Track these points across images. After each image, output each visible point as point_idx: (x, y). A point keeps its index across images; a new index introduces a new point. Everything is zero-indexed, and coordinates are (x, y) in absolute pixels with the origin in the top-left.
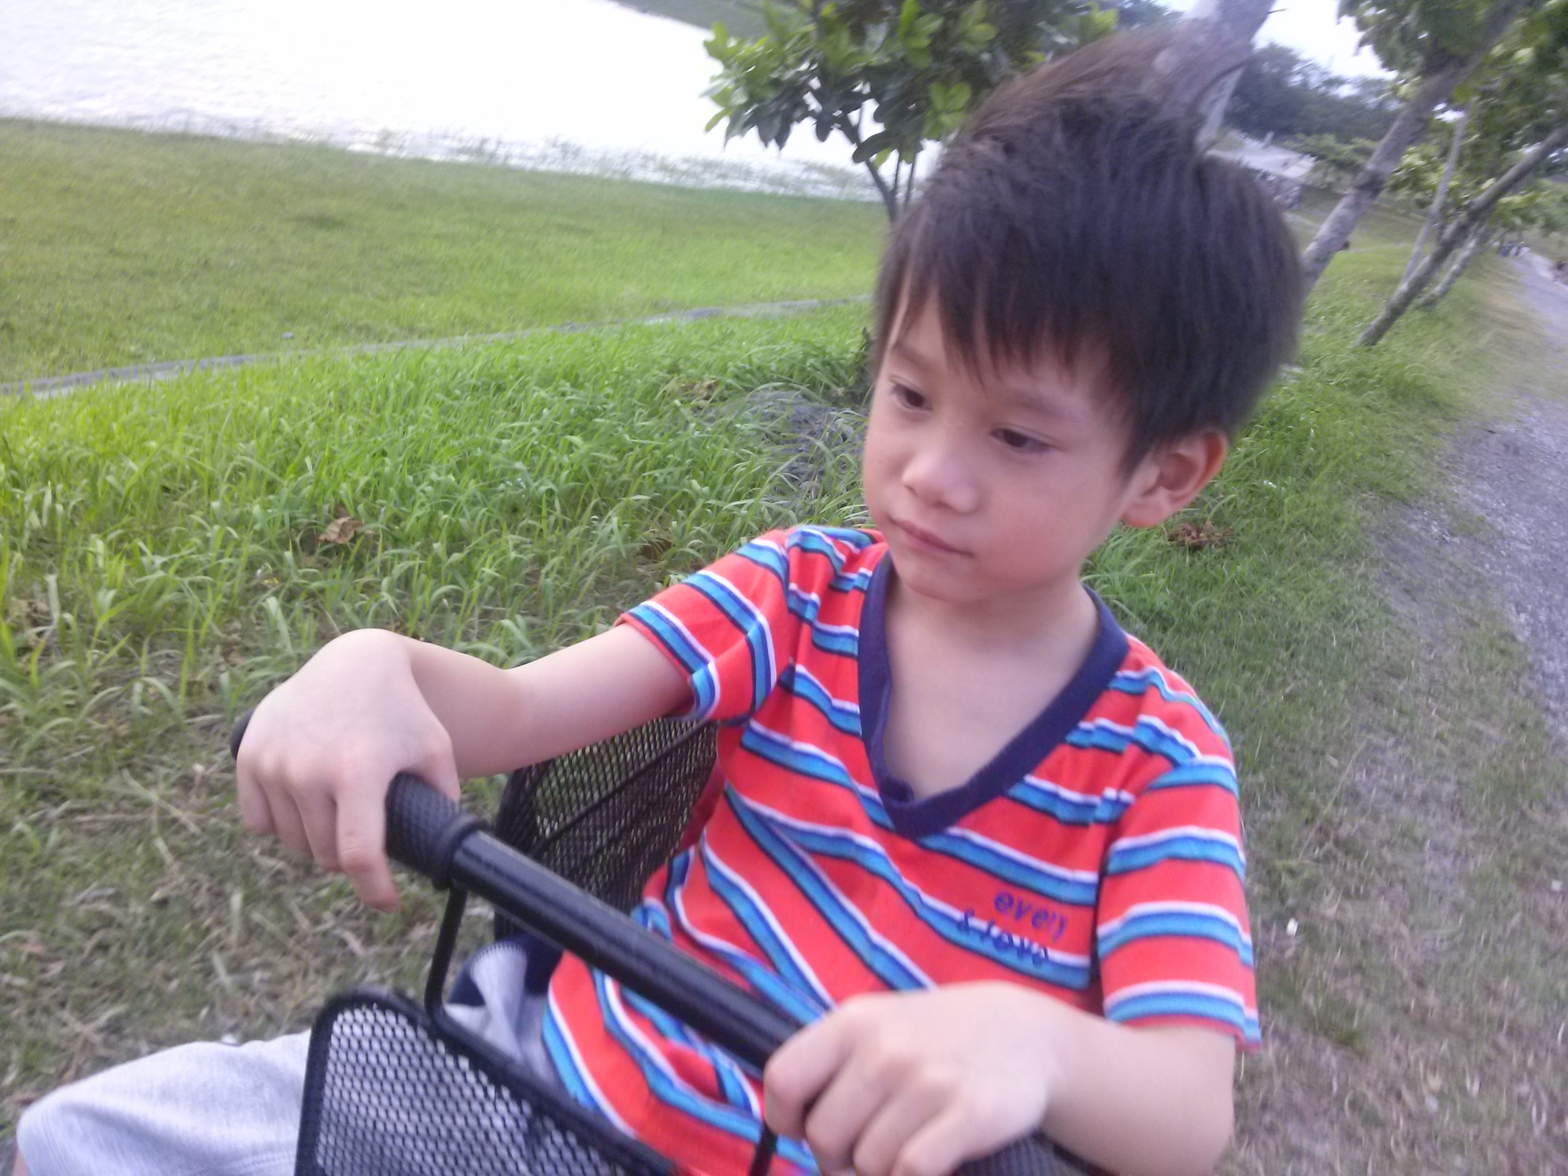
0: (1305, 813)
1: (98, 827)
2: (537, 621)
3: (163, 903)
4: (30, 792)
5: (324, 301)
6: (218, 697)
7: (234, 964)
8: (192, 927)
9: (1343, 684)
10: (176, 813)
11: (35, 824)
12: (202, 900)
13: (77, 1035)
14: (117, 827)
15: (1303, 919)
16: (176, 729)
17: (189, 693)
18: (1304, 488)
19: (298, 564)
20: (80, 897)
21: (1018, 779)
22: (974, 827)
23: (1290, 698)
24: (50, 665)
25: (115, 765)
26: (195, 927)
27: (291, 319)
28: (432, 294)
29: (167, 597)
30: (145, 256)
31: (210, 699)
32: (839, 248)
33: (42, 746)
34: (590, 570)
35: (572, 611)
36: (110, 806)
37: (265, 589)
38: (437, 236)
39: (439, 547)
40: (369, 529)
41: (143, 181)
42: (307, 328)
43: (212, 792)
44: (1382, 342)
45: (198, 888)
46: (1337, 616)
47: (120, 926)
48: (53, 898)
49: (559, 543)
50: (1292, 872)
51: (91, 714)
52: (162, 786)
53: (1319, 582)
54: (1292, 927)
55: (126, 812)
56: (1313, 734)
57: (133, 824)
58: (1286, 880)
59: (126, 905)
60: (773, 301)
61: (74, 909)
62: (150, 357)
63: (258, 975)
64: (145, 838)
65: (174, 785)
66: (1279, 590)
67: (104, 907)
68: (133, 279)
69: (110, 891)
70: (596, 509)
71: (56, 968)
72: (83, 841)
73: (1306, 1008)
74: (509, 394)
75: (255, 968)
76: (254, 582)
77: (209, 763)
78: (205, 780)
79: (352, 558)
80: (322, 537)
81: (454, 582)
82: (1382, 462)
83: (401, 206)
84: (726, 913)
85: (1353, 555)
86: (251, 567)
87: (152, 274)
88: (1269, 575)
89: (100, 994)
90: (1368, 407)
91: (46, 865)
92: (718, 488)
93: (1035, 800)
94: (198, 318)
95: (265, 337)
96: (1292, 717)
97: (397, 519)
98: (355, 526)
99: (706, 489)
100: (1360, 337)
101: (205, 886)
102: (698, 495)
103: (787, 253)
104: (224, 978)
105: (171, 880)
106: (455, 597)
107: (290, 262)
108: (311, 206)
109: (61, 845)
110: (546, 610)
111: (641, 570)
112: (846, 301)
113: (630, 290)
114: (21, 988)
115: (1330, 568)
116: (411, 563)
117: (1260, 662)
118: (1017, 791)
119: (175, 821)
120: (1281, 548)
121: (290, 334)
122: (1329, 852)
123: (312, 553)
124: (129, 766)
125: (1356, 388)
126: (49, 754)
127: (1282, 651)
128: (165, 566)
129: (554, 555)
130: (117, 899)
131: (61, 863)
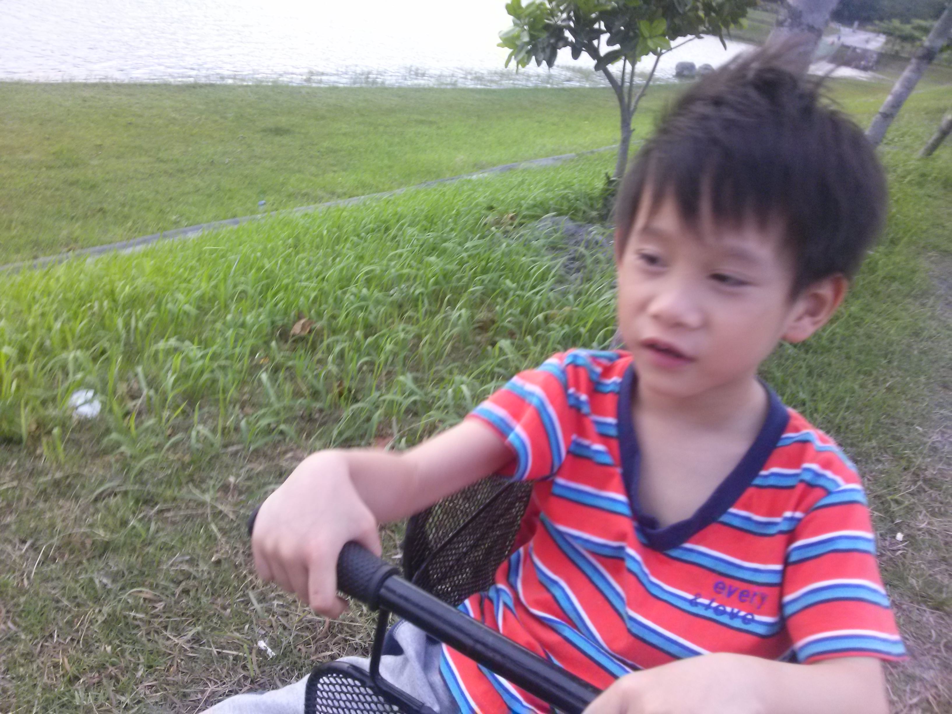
0: (904, 463)
1: (178, 518)
2: (419, 375)
3: (218, 562)
4: (137, 501)
5: (281, 179)
6: (239, 436)
7: (261, 597)
8: (235, 576)
9: (923, 379)
10: (221, 507)
11: (141, 520)
12: (239, 559)
13: (176, 645)
14: (188, 518)
15: (906, 531)
16: (217, 456)
17: (223, 433)
18: (891, 253)
19: (280, 349)
20: (170, 563)
21: (724, 511)
22: (697, 543)
23: (889, 389)
24: (142, 422)
25: (184, 481)
26: (237, 576)
27: (263, 192)
28: (345, 170)
29: (206, 376)
30: (177, 161)
31: (235, 437)
32: (586, 119)
33: (141, 472)
34: (448, 341)
35: (440, 367)
36: (183, 506)
37: (261, 367)
38: (345, 134)
39: (359, 334)
40: (318, 325)
41: (173, 115)
42: (273, 198)
43: (241, 493)
44: (936, 153)
45: (238, 552)
46: (916, 334)
47: (195, 578)
48: (155, 564)
49: (429, 326)
50: (897, 502)
51: (168, 450)
52: (212, 492)
53: (904, 313)
54: (900, 536)
55: (193, 509)
56: (906, 413)
57: (198, 516)
58: (894, 507)
59: (197, 565)
60: (547, 156)
61: (168, 570)
62: (184, 223)
63: (275, 603)
64: (205, 524)
65: (218, 490)
66: (878, 320)
67: (185, 567)
68: (171, 175)
69: (188, 558)
70: (449, 303)
71: (160, 606)
72: (169, 528)
73: (912, 588)
74: (393, 232)
75: (274, 599)
76: (254, 363)
77: (237, 476)
78: (236, 486)
79: (309, 344)
80: (292, 332)
81: (369, 354)
82: (939, 231)
83: (323, 118)
84: (547, 596)
85: (925, 294)
86: (253, 353)
87: (181, 171)
88: (871, 311)
89: (187, 620)
90: (929, 196)
91: (150, 544)
92: (521, 284)
93: (736, 522)
94: (210, 196)
95: (249, 205)
96: (892, 402)
97: (334, 317)
98: (310, 324)
99: (515, 285)
100: (922, 150)
101: (241, 551)
102: (510, 289)
103: (554, 124)
104: (257, 606)
105: (221, 549)
106: (371, 363)
107: (260, 158)
108: (271, 122)
109: (157, 532)
110: (424, 367)
111: (478, 338)
112: (592, 152)
113: (461, 157)
114: (141, 619)
115: (910, 303)
116: (343, 345)
117: (869, 368)
118: (724, 518)
119: (221, 512)
120: (878, 293)
121: (263, 202)
122: (920, 487)
123: (286, 342)
124: (193, 481)
125: (920, 185)
126: (146, 476)
127: (882, 359)
128: (203, 357)
129: (426, 334)
130: (192, 562)
131: (159, 542)
